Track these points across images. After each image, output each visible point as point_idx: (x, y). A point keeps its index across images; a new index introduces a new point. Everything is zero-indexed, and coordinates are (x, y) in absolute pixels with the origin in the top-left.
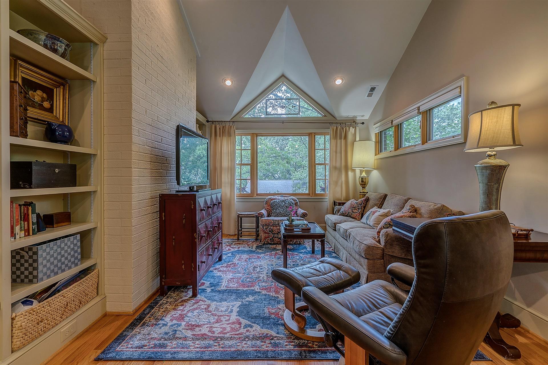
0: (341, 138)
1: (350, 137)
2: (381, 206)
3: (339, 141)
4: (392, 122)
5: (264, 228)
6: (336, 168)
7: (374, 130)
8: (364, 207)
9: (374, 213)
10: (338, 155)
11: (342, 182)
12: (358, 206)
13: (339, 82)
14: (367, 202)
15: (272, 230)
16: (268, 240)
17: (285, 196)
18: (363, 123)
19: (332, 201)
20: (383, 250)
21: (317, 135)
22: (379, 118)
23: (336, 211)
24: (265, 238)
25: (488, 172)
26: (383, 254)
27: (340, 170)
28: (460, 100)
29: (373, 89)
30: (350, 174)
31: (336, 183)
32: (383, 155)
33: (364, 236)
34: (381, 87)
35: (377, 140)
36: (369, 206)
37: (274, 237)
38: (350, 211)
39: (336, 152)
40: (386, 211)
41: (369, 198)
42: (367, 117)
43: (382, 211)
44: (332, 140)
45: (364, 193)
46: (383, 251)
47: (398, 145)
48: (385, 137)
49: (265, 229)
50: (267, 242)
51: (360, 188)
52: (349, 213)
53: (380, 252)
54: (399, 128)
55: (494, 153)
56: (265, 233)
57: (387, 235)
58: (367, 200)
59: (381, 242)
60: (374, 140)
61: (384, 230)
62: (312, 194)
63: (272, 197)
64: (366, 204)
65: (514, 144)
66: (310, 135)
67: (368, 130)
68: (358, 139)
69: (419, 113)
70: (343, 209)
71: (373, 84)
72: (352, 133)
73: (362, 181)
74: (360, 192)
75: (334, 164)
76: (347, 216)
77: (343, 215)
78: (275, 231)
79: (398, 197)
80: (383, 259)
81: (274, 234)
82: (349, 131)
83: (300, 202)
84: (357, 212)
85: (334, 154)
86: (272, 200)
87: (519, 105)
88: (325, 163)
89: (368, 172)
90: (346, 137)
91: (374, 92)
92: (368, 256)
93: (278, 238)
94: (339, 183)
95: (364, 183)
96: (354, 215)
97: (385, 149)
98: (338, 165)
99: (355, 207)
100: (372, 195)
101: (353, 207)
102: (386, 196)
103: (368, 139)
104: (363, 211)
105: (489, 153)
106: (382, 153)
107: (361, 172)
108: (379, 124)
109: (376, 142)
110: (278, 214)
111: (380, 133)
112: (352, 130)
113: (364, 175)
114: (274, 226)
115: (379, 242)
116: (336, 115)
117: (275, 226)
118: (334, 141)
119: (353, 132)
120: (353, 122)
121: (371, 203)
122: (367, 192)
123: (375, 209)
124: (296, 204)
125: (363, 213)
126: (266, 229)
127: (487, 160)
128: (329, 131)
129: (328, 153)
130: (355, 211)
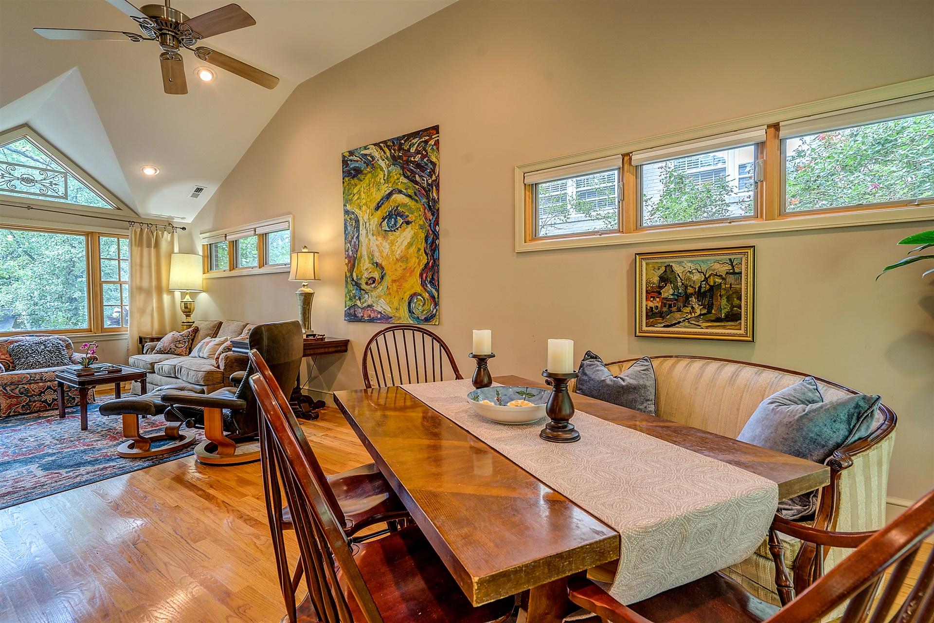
0: (149, 246)
1: (164, 246)
2: (215, 336)
3: (145, 250)
4: (226, 237)
5: (6, 390)
6: (140, 289)
7: (200, 242)
8: (193, 340)
9: (208, 343)
10: (145, 270)
11: (153, 309)
12: (184, 339)
13: (149, 171)
14: (196, 333)
15: (27, 391)
16: (17, 408)
17: (41, 336)
18: (184, 229)
19: (136, 337)
20: (223, 373)
21: (103, 236)
22: (208, 226)
23: (148, 350)
24: (10, 407)
25: (303, 297)
26: (223, 378)
27: (148, 292)
28: (288, 232)
29: (199, 190)
30: (166, 298)
31: (142, 311)
32: (214, 274)
33: (200, 364)
34: (210, 191)
35: (206, 254)
36: (199, 337)
37: (31, 402)
38: (173, 346)
39: (141, 266)
40: (222, 339)
41: (198, 328)
42: (189, 220)
43: (217, 340)
44: (134, 247)
45: (189, 322)
46: (224, 375)
47: (233, 265)
48: (217, 251)
49: (9, 391)
50: (14, 412)
51: (183, 318)
52: (171, 349)
53: (220, 375)
54: (234, 244)
55: (307, 283)
56: (10, 397)
57: (227, 358)
58: (196, 330)
59: (221, 367)
60: (201, 253)
61: (224, 354)
62: (97, 329)
63: (11, 338)
64: (195, 336)
65: (315, 279)
66: (87, 234)
67: (191, 237)
68: (176, 250)
69: (255, 234)
70: (159, 345)
71: (200, 185)
72: (167, 240)
73: (186, 307)
74: (183, 322)
75: (138, 283)
76: (167, 353)
77: (161, 352)
78: (34, 392)
79: (236, 323)
80: (223, 383)
81: (30, 396)
82: (162, 237)
83: (75, 344)
84: (183, 347)
85: (138, 268)
86: (12, 342)
87: (318, 253)
88: (120, 280)
89: (194, 295)
90: (157, 245)
91: (201, 194)
92: (207, 383)
93: (40, 401)
94: (149, 310)
95: (188, 310)
96: (179, 351)
97: (217, 266)
98: (145, 284)
99: (179, 341)
100: (203, 326)
101: (176, 341)
102: (221, 324)
103: (191, 251)
104: (191, 345)
105: (304, 283)
106: (212, 271)
107: (183, 295)
108: (207, 235)
109: (203, 257)
110: (32, 364)
111: (209, 246)
112: (167, 236)
113: (188, 298)
114: (30, 384)
115: (218, 367)
116: (140, 211)
117: (33, 383)
118: (137, 250)
119: (169, 239)
120: (169, 225)
121: (201, 333)
122: (194, 322)
123: (208, 339)
124: (68, 346)
125: (191, 347)
126: (12, 390)
127: (303, 289)
128: (128, 233)
129: (125, 265)
130: (180, 345)
